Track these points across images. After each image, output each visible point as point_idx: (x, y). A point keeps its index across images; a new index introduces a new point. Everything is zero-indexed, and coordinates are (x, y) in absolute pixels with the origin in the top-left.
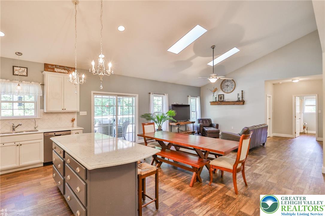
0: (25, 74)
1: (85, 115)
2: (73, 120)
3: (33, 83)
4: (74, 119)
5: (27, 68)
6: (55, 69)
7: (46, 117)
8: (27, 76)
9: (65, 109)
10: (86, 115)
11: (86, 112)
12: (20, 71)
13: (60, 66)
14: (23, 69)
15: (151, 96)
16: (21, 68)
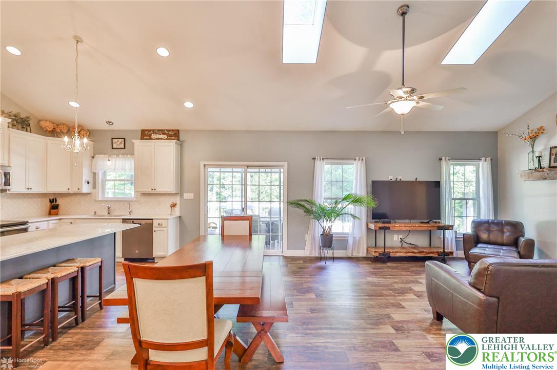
0: (122, 146)
1: (191, 198)
2: (174, 205)
3: (129, 156)
4: (176, 204)
5: (124, 139)
6: (152, 135)
7: (143, 199)
8: (125, 148)
9: (155, 189)
10: (193, 198)
11: (193, 194)
12: (118, 143)
13: (159, 130)
14: (120, 140)
15: (318, 163)
16: (119, 140)
